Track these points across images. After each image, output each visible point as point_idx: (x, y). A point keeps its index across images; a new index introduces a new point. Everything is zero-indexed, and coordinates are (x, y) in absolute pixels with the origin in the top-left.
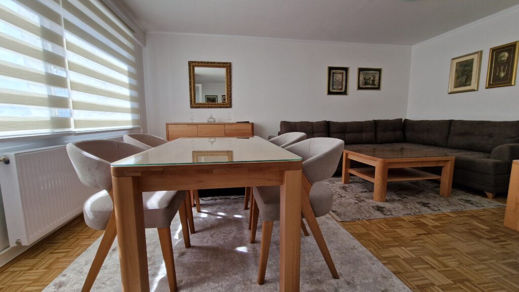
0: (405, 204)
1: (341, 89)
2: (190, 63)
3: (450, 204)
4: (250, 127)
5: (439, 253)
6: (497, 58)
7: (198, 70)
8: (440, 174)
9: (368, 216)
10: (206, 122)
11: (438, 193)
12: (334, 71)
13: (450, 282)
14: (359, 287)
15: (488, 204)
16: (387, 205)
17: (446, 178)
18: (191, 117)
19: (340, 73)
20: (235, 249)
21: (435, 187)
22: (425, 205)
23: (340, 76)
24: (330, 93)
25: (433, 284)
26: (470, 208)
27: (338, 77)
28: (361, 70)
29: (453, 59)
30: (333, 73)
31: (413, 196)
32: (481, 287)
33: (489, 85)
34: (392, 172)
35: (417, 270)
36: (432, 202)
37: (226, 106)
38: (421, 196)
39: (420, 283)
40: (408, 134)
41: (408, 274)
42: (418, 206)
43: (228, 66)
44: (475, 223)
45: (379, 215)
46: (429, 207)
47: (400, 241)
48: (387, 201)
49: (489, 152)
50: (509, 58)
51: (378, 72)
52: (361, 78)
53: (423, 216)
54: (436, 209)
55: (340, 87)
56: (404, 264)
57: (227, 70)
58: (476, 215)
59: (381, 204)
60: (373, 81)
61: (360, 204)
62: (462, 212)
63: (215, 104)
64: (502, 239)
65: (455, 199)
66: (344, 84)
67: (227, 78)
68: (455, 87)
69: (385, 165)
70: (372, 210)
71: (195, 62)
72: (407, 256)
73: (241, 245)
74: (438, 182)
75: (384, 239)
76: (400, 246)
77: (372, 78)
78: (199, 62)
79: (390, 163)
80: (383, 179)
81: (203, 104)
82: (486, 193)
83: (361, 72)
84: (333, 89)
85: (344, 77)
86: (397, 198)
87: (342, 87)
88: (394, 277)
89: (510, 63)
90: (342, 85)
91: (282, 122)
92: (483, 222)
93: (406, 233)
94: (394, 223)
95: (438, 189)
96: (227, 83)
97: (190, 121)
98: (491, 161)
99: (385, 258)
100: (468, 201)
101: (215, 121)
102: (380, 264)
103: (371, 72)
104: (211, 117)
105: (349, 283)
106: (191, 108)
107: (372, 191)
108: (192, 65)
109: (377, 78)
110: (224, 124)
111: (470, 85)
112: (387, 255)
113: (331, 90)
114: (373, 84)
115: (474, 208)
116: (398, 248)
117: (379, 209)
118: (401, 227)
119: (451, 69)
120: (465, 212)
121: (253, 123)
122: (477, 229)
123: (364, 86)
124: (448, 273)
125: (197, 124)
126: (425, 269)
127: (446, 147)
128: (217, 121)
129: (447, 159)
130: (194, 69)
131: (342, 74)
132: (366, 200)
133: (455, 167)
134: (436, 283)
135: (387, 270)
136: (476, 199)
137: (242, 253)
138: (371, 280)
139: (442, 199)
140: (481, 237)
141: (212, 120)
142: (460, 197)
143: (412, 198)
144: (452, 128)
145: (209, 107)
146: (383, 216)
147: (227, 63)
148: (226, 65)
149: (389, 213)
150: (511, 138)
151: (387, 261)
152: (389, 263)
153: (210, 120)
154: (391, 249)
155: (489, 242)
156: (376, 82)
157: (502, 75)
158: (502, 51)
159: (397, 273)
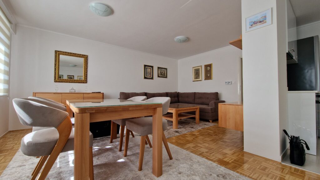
0: (185, 128)
1: (151, 76)
2: (56, 52)
3: (200, 126)
4: (101, 95)
5: (202, 143)
6: (206, 69)
7: (62, 57)
8: (195, 114)
9: (173, 135)
10: (68, 92)
11: (195, 123)
12: (147, 67)
13: (208, 150)
14: (181, 160)
15: (211, 125)
16: (179, 130)
17: (197, 116)
18: (56, 89)
19: (150, 69)
20: (117, 162)
21: (194, 121)
22: (192, 128)
23: (150, 70)
24: (145, 78)
25: (203, 152)
26: (206, 126)
27: (149, 70)
28: (159, 68)
29: (193, 67)
30: (147, 68)
31: (187, 125)
32: (216, 149)
33: (205, 79)
34: (180, 115)
35: (197, 149)
36: (194, 126)
37: (83, 82)
38: (190, 125)
39: (199, 153)
40: (180, 99)
41: (195, 152)
42: (190, 128)
43: (86, 57)
44: (209, 131)
45: (177, 134)
46: (194, 128)
47: (189, 142)
48: (178, 128)
49: (208, 105)
50: (210, 69)
51: (166, 70)
52: (159, 72)
53: (193, 132)
54: (196, 128)
55: (150, 75)
56: (192, 148)
57: (85, 59)
58: (209, 128)
59: (177, 130)
60: (164, 74)
61: (168, 131)
62: (204, 128)
63: (72, 80)
64: (218, 134)
65: (201, 124)
66: (152, 74)
67: (85, 64)
68: (195, 79)
69: (177, 111)
70: (174, 133)
71: (61, 52)
72: (193, 146)
73: (119, 159)
74: (194, 118)
75: (183, 142)
76: (189, 143)
77: (164, 72)
78: (63, 52)
79: (179, 110)
80: (177, 119)
81: (65, 80)
82: (210, 121)
83: (159, 69)
84: (147, 76)
85: (152, 71)
86: (182, 127)
87: (151, 75)
88: (191, 153)
89: (210, 71)
90: (151, 74)
91: (121, 93)
92: (211, 130)
93: (190, 138)
94: (184, 136)
95: (195, 121)
96: (85, 67)
97: (55, 91)
98: (210, 108)
99: (186, 148)
100: (205, 124)
101: (75, 92)
102: (185, 150)
103: (163, 69)
104: (72, 89)
105: (177, 160)
106: (55, 82)
107: (172, 125)
108: (58, 53)
109: (166, 73)
110: (83, 93)
111: (199, 78)
112: (186, 147)
113: (146, 77)
114: (164, 75)
115: (207, 126)
116: (189, 144)
117: (177, 132)
118: (187, 137)
119: (193, 71)
120: (205, 128)
121: (103, 93)
122: (210, 133)
123: (160, 76)
124: (207, 148)
125: (61, 93)
126: (200, 148)
127: (194, 104)
128: (76, 92)
129: (197, 108)
130: (59, 56)
131: (151, 69)
132: (170, 129)
133: (200, 112)
134: (204, 152)
135: (188, 152)
136: (207, 123)
137: (122, 162)
138: (184, 157)
139: (197, 125)
140: (212, 135)
141: (73, 91)
142: (202, 123)
143: (187, 126)
144: (196, 96)
145: (70, 82)
146: (179, 134)
147: (85, 55)
148: (84, 56)
149: (181, 133)
150: (214, 99)
151: (187, 149)
152: (188, 150)
153: (72, 91)
154: (187, 145)
155: (214, 136)
156: (165, 74)
157: (209, 75)
158: (208, 67)
159: (192, 152)
